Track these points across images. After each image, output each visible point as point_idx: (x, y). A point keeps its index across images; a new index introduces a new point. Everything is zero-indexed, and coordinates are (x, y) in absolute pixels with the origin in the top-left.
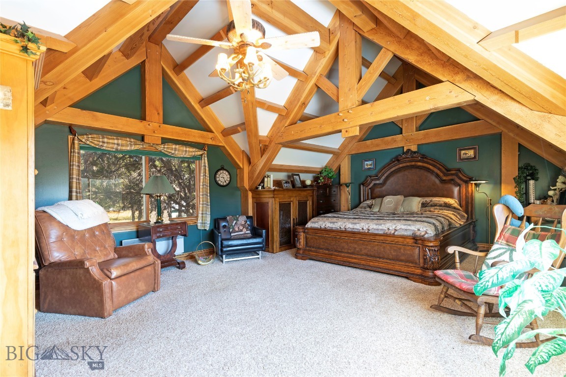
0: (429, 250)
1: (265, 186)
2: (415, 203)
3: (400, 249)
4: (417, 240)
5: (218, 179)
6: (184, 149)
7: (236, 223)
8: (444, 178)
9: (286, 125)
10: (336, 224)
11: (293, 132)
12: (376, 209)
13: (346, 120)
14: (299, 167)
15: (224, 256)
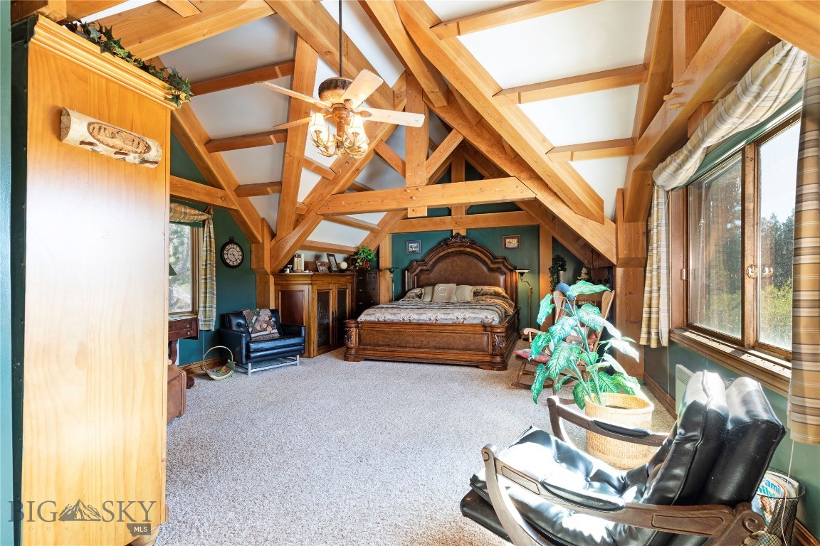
0: (498, 336)
1: (295, 269)
2: (467, 291)
3: (470, 338)
4: (486, 327)
5: (226, 257)
6: (183, 210)
7: (256, 319)
8: (492, 266)
9: (333, 193)
10: (398, 315)
11: (343, 203)
12: (427, 299)
13: (414, 198)
14: (331, 245)
15: (250, 365)
